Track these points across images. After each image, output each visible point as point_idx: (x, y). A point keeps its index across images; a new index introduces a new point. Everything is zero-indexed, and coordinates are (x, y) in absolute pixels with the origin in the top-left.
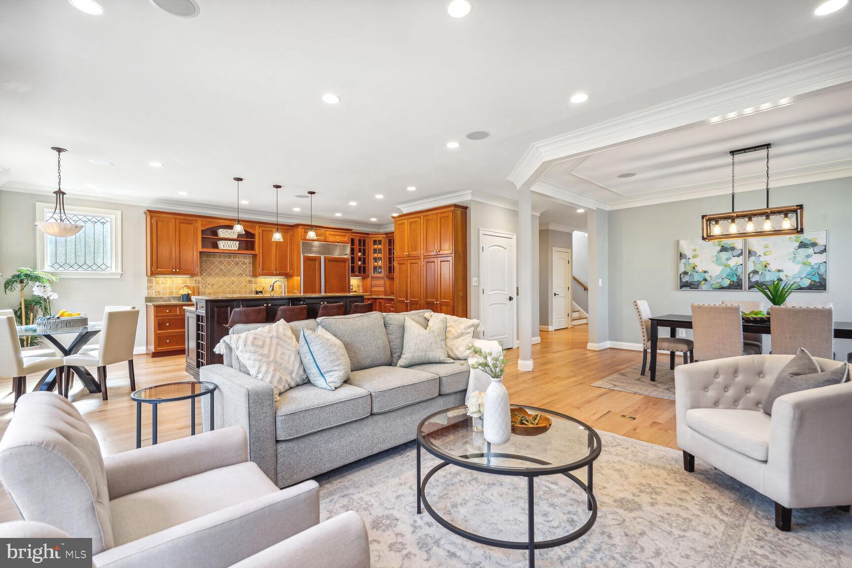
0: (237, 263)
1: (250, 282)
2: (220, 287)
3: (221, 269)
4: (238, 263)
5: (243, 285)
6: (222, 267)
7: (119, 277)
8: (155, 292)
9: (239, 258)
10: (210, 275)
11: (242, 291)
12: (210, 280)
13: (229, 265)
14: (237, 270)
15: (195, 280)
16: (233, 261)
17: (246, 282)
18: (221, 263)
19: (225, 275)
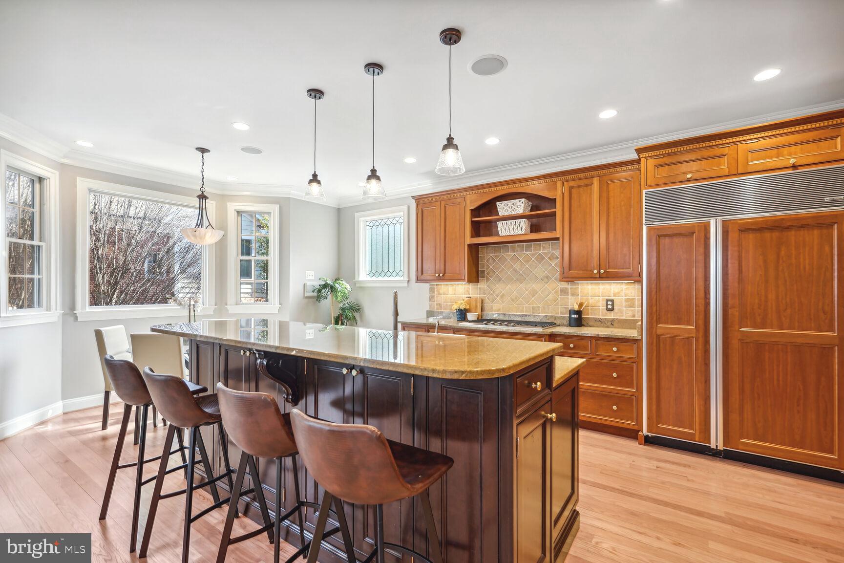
0: (541, 258)
1: (564, 292)
2: (513, 300)
3: (515, 270)
4: (543, 258)
5: (550, 297)
6: (517, 266)
7: (406, 285)
8: (437, 304)
9: (544, 248)
10: (500, 280)
11: (549, 308)
12: (499, 288)
13: (527, 261)
14: (540, 270)
15: (480, 288)
16: (533, 255)
17: (556, 292)
18: (515, 259)
19: (521, 279)
